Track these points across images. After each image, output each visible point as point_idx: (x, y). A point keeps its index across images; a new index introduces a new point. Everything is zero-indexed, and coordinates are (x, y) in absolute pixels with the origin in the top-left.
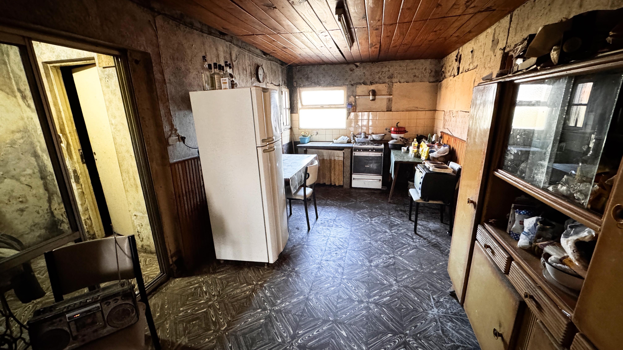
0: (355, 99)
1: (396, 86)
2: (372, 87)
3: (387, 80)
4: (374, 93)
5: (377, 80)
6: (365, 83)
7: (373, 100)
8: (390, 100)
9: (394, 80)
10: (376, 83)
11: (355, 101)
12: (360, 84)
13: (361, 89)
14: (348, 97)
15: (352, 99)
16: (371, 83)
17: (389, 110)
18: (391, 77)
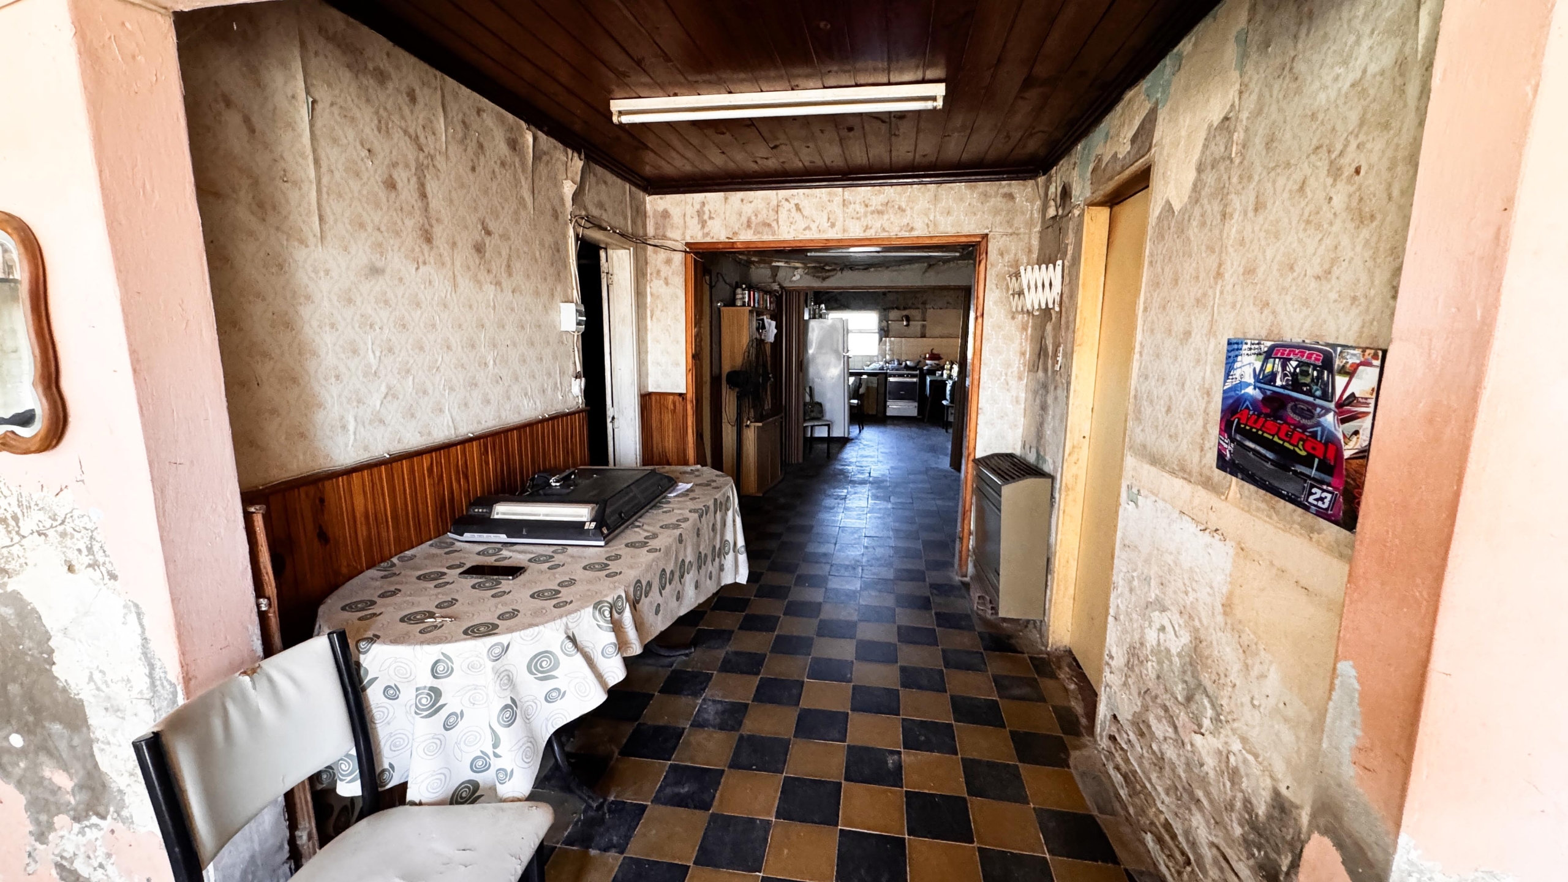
0: (888, 324)
1: (930, 312)
2: (905, 313)
3: (920, 306)
4: (908, 319)
5: (910, 304)
6: (898, 308)
7: (907, 325)
8: (924, 326)
9: (928, 306)
10: (910, 308)
11: (888, 327)
12: (893, 308)
13: (894, 314)
14: (881, 321)
15: (884, 324)
16: (905, 309)
17: (923, 336)
18: (924, 303)
